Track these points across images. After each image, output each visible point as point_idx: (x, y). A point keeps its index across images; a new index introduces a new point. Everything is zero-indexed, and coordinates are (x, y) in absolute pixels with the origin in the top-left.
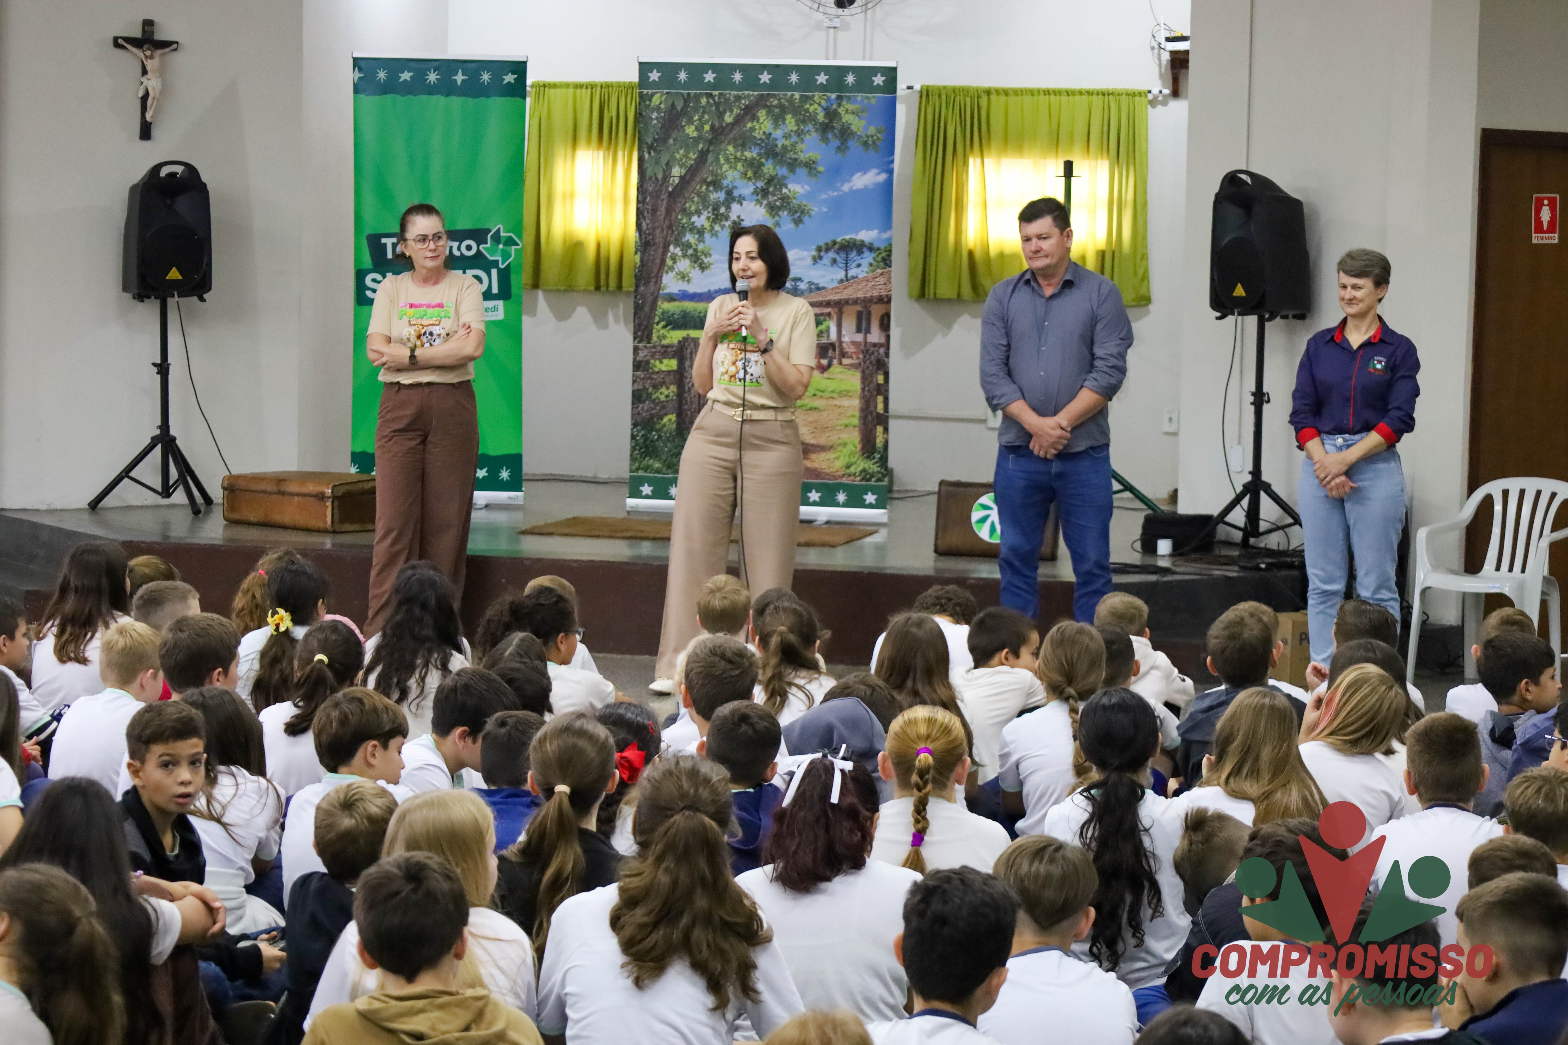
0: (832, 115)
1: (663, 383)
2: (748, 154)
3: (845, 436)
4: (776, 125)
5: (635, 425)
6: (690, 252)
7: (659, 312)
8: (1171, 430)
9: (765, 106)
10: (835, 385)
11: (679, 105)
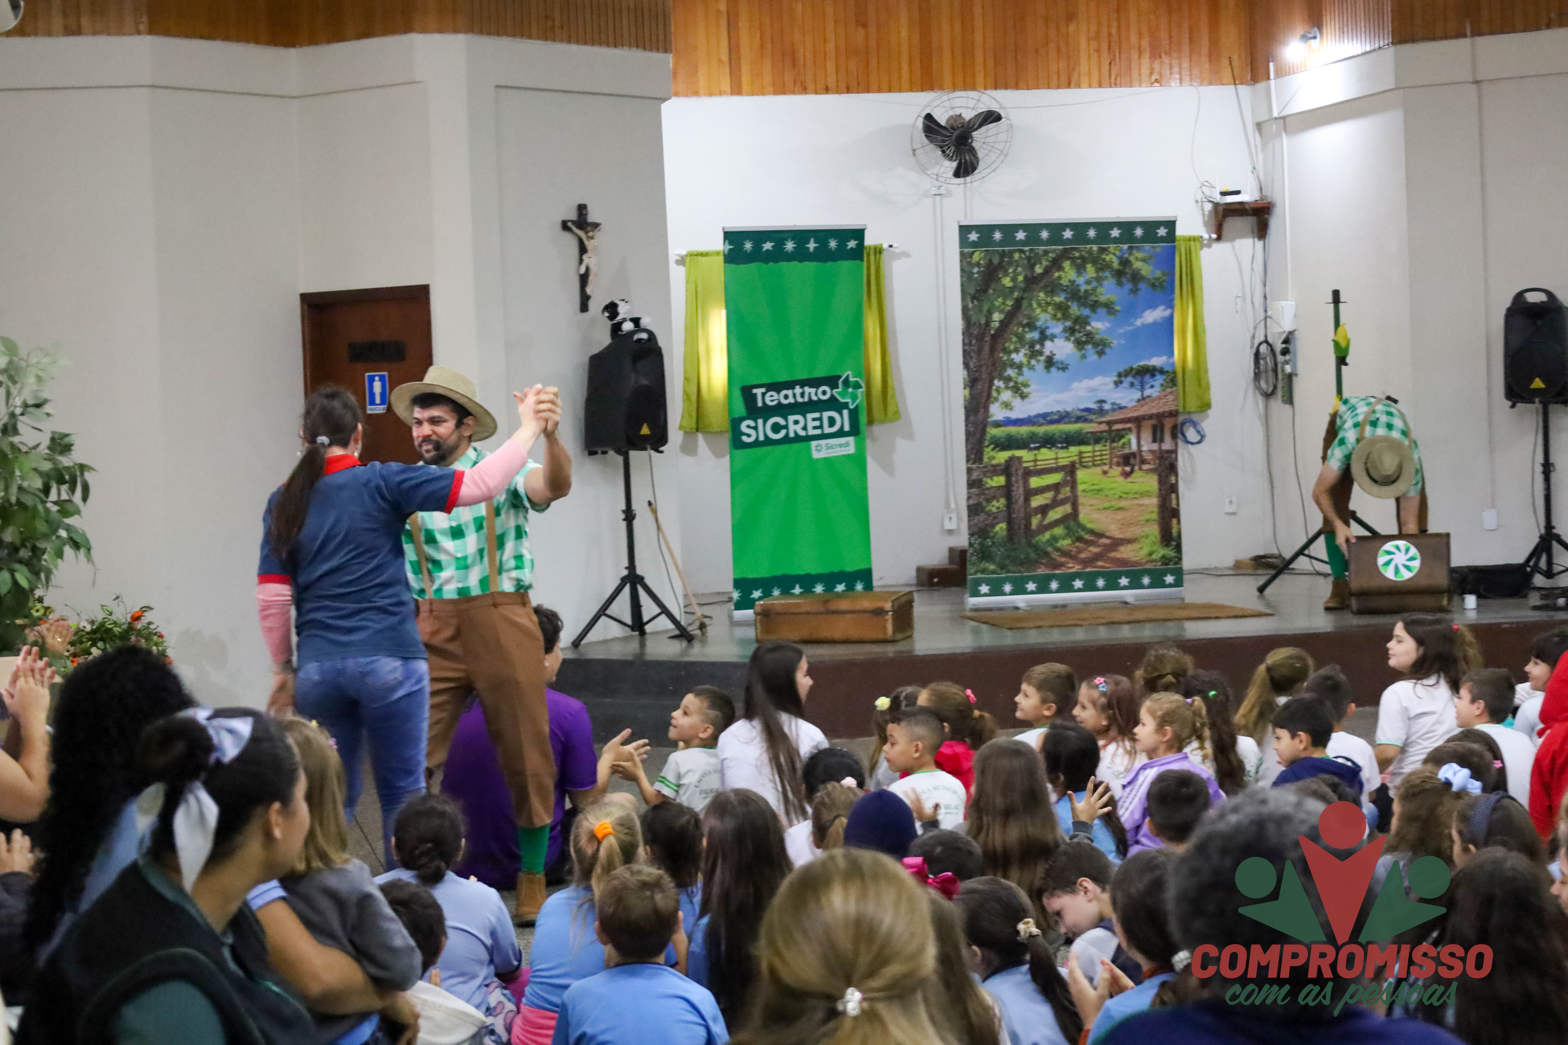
0: (1125, 262)
1: (994, 498)
2: (1057, 299)
3: (1147, 530)
4: (1079, 274)
5: (972, 535)
6: (1011, 384)
7: (988, 437)
8: (1231, 511)
9: (1069, 258)
10: (1136, 487)
11: (996, 261)
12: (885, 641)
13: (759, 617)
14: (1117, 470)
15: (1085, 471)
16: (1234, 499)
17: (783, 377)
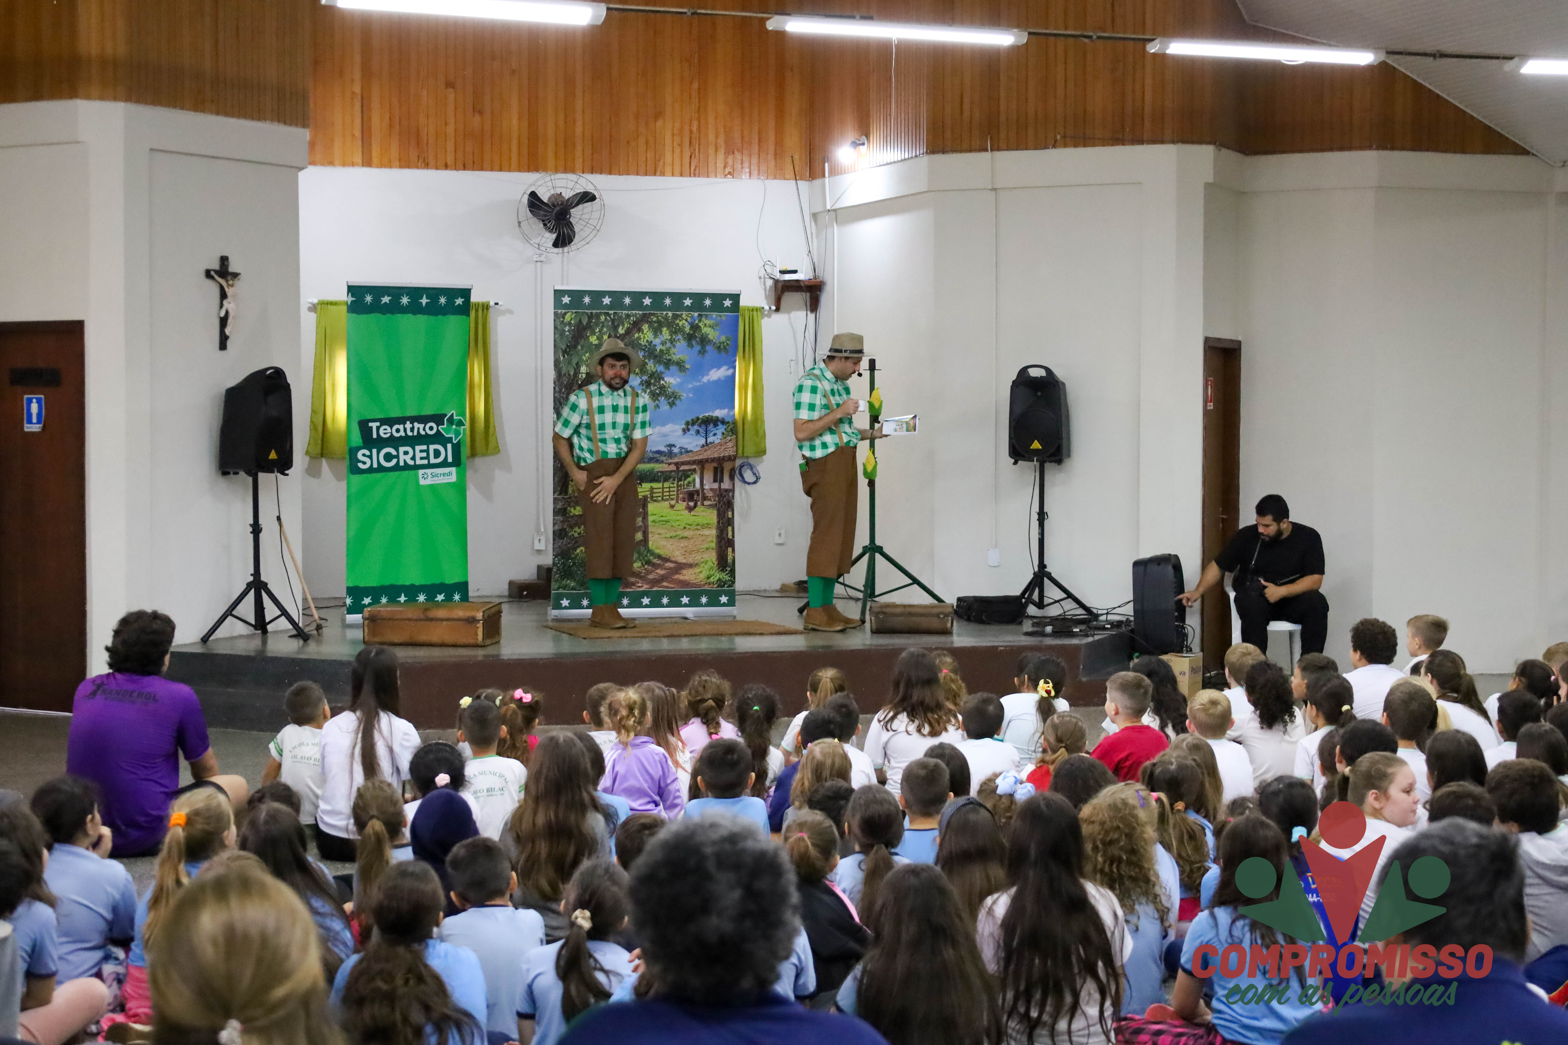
0: (695, 327)
3: (706, 556)
4: (656, 336)
5: (555, 556)
8: (780, 542)
9: (647, 322)
10: (699, 520)
11: (585, 321)
12: (476, 646)
13: (366, 622)
14: (682, 505)
15: (656, 503)
16: (782, 532)
17: (395, 414)
